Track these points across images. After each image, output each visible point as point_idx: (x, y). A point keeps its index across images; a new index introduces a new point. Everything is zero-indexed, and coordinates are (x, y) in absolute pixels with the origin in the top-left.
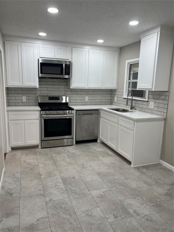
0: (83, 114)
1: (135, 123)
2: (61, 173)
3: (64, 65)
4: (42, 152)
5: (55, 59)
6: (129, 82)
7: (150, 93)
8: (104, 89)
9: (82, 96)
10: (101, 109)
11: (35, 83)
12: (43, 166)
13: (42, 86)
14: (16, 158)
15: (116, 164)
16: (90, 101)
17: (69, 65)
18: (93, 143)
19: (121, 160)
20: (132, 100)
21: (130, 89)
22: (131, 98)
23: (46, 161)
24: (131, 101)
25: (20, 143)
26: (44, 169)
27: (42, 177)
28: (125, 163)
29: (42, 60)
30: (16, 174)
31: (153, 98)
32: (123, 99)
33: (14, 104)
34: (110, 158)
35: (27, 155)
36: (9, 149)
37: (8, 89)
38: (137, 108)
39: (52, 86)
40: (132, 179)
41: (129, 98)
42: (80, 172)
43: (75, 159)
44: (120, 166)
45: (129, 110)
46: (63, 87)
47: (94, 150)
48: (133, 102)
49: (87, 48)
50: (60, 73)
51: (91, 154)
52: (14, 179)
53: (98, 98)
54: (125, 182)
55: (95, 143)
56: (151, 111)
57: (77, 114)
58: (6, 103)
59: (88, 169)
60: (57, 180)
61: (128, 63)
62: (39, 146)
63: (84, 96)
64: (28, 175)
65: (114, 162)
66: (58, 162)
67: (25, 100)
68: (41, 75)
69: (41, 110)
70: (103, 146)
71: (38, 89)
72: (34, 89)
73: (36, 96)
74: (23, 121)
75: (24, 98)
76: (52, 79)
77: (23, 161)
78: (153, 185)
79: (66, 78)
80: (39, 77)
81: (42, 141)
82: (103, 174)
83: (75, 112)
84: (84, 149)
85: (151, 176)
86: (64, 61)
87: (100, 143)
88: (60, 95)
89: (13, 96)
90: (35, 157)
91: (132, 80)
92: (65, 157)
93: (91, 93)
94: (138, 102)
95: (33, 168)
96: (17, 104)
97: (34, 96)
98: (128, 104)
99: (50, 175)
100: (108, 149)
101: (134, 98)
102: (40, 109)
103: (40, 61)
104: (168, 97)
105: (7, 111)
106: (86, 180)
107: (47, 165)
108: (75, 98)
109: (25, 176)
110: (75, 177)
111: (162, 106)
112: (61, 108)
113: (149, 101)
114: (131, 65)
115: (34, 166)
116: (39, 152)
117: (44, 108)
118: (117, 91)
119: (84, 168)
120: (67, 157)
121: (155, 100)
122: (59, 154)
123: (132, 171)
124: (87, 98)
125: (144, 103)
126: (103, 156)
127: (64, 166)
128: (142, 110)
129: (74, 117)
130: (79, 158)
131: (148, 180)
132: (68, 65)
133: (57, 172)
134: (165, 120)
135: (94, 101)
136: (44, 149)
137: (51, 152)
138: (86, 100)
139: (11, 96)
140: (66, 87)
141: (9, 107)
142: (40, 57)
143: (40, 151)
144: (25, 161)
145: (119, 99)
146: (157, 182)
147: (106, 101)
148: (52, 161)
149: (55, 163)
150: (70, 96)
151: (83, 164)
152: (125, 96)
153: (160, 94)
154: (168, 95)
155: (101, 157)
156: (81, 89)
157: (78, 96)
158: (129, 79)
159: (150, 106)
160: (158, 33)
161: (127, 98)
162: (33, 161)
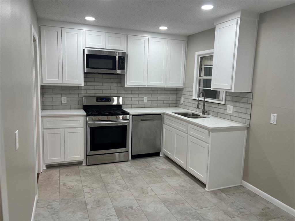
0: (141, 120)
1: (211, 133)
2: (114, 200)
3: (117, 57)
4: (87, 170)
5: (105, 49)
6: (200, 80)
7: (227, 94)
8: (167, 87)
9: (140, 96)
10: (164, 114)
11: (79, 80)
12: (90, 191)
13: (88, 84)
14: (53, 179)
15: (186, 187)
16: (150, 102)
17: (124, 57)
18: (154, 158)
19: (192, 181)
20: (204, 102)
21: (202, 88)
22: (203, 99)
23: (93, 183)
24: (203, 104)
25: (59, 159)
26: (90, 196)
27: (88, 207)
28: (197, 185)
29: (89, 51)
30: (53, 203)
31: (232, 101)
32: (192, 100)
33: (52, 107)
34: (177, 178)
35: (67, 175)
36: (43, 168)
37: (43, 88)
38: (211, 113)
39: (101, 84)
40: (208, 208)
41: (200, 99)
42: (139, 200)
43: (132, 180)
44: (191, 189)
45: (201, 114)
46: (115, 84)
47: (156, 167)
48: (206, 104)
49: (146, 36)
50: (112, 68)
51: (152, 173)
52: (50, 210)
53: (161, 98)
54: (199, 212)
55: (157, 158)
56: (230, 117)
57: (134, 120)
58: (41, 105)
59: (149, 194)
60: (109, 211)
61: (199, 55)
62: (83, 162)
63: (143, 96)
64: (70, 204)
65: (183, 184)
66: (109, 184)
67: (66, 102)
68: (87, 70)
69: (87, 116)
70: (167, 161)
71: (83, 87)
72: (78, 88)
73: (80, 96)
74: (63, 129)
75: (64, 99)
76: (101, 75)
77: (62, 184)
78: (235, 216)
79: (119, 73)
80: (84, 73)
81: (87, 155)
82: (169, 202)
83: (131, 117)
84: (143, 166)
85: (233, 203)
86: (117, 52)
87: (163, 157)
88: (112, 95)
89: (49, 96)
90: (79, 178)
91: (203, 77)
92: (118, 177)
93: (151, 92)
94: (212, 105)
95: (76, 194)
96: (54, 107)
97: (78, 96)
98: (200, 108)
99: (99, 203)
100: (174, 166)
101: (206, 100)
102: (85, 114)
103: (86, 53)
104: (251, 99)
105: (41, 117)
106: (148, 210)
107: (95, 190)
108: (130, 99)
109: (65, 205)
110: (132, 207)
111: (243, 110)
112: (113, 113)
113: (226, 104)
114: (202, 58)
115: (77, 191)
116: (83, 171)
117: (90, 113)
118: (184, 90)
119: (144, 193)
120: (120, 178)
121: (235, 103)
122: (110, 173)
123: (207, 197)
124: (146, 99)
125: (220, 107)
126: (168, 176)
127: (118, 190)
128: (217, 115)
129: (129, 124)
130: (137, 179)
131: (230, 209)
132: (122, 57)
133: (108, 198)
134: (248, 128)
135: (155, 102)
136: (90, 167)
137: (99, 171)
138: (145, 102)
139: (46, 96)
140: (119, 85)
141: (44, 111)
142: (86, 47)
143: (85, 170)
144: (64, 185)
145: (187, 100)
146: (241, 212)
147: (170, 102)
148: (101, 184)
149: (105, 186)
150: (124, 96)
151: (142, 188)
152: (195, 96)
153: (241, 96)
154: (251, 97)
155: (165, 178)
156: (139, 87)
157: (134, 96)
158: (200, 76)
159: (227, 110)
160: (237, 20)
161: (198, 99)
162: (76, 183)
